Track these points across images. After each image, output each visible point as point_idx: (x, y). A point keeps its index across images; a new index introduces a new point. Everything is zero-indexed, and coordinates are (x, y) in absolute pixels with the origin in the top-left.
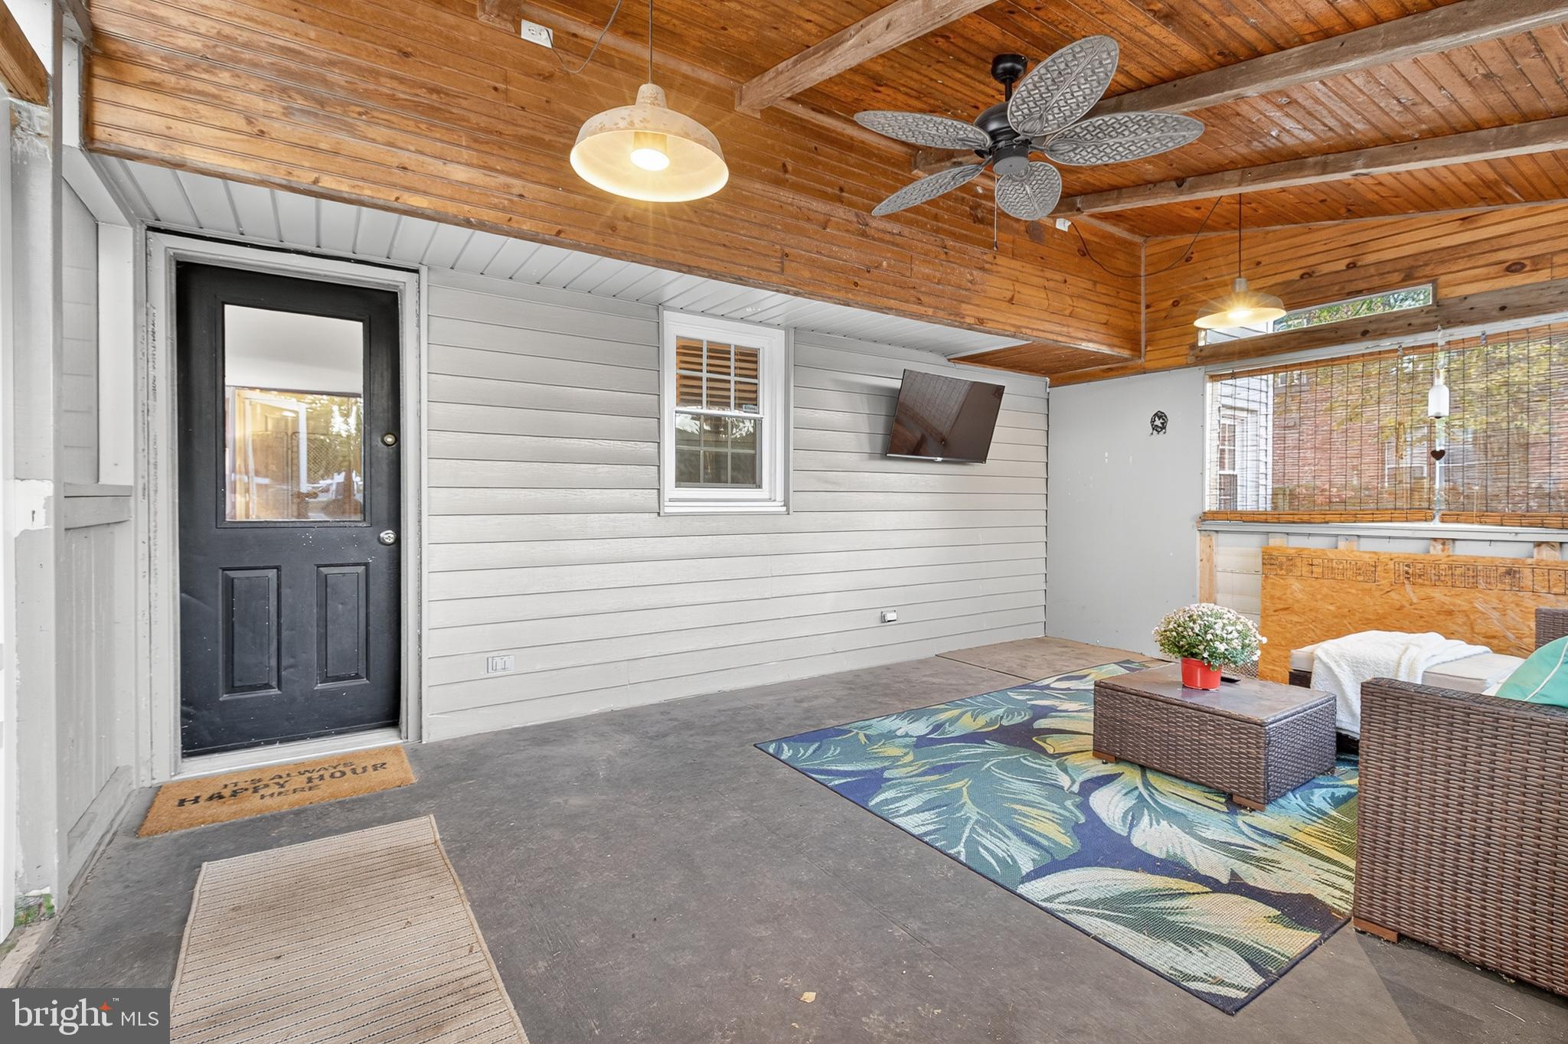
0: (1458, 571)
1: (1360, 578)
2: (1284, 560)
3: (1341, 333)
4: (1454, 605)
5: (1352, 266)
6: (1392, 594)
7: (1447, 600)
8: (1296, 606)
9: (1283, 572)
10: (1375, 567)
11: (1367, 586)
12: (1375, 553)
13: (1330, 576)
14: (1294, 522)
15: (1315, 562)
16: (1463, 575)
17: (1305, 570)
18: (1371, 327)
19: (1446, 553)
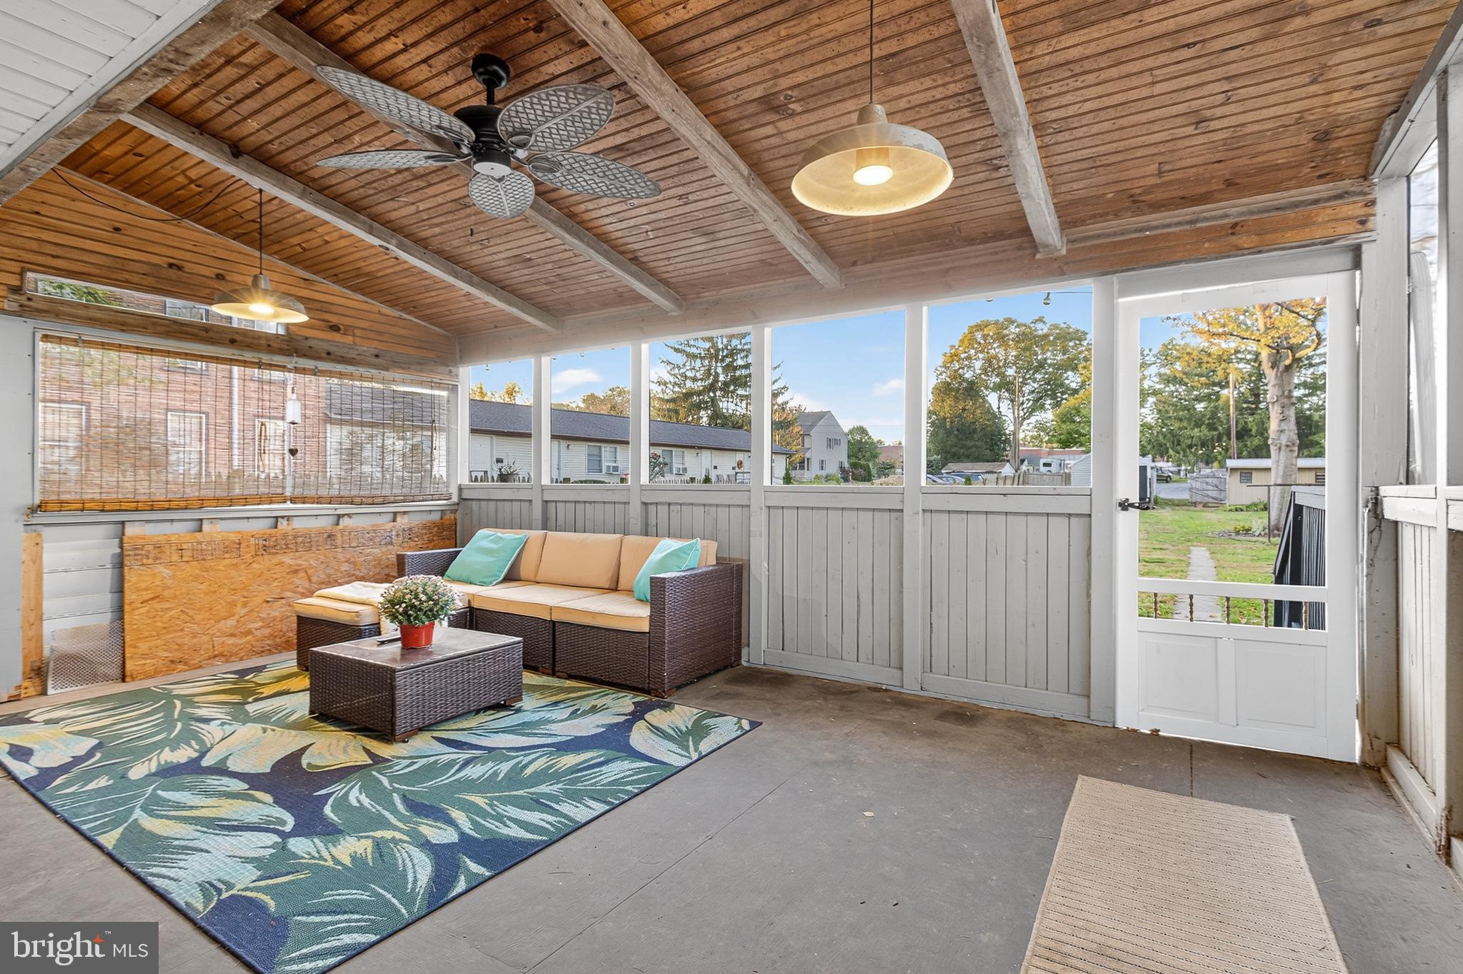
0: (300, 540)
1: (226, 556)
2: (151, 548)
3: (211, 334)
4: (298, 565)
5: (220, 277)
6: (255, 565)
7: (293, 562)
8: (166, 593)
9: (151, 561)
10: (240, 544)
11: (235, 561)
12: (239, 532)
13: (200, 557)
14: (168, 509)
15: (184, 546)
16: (303, 542)
17: (175, 557)
18: (238, 337)
19: (290, 528)
